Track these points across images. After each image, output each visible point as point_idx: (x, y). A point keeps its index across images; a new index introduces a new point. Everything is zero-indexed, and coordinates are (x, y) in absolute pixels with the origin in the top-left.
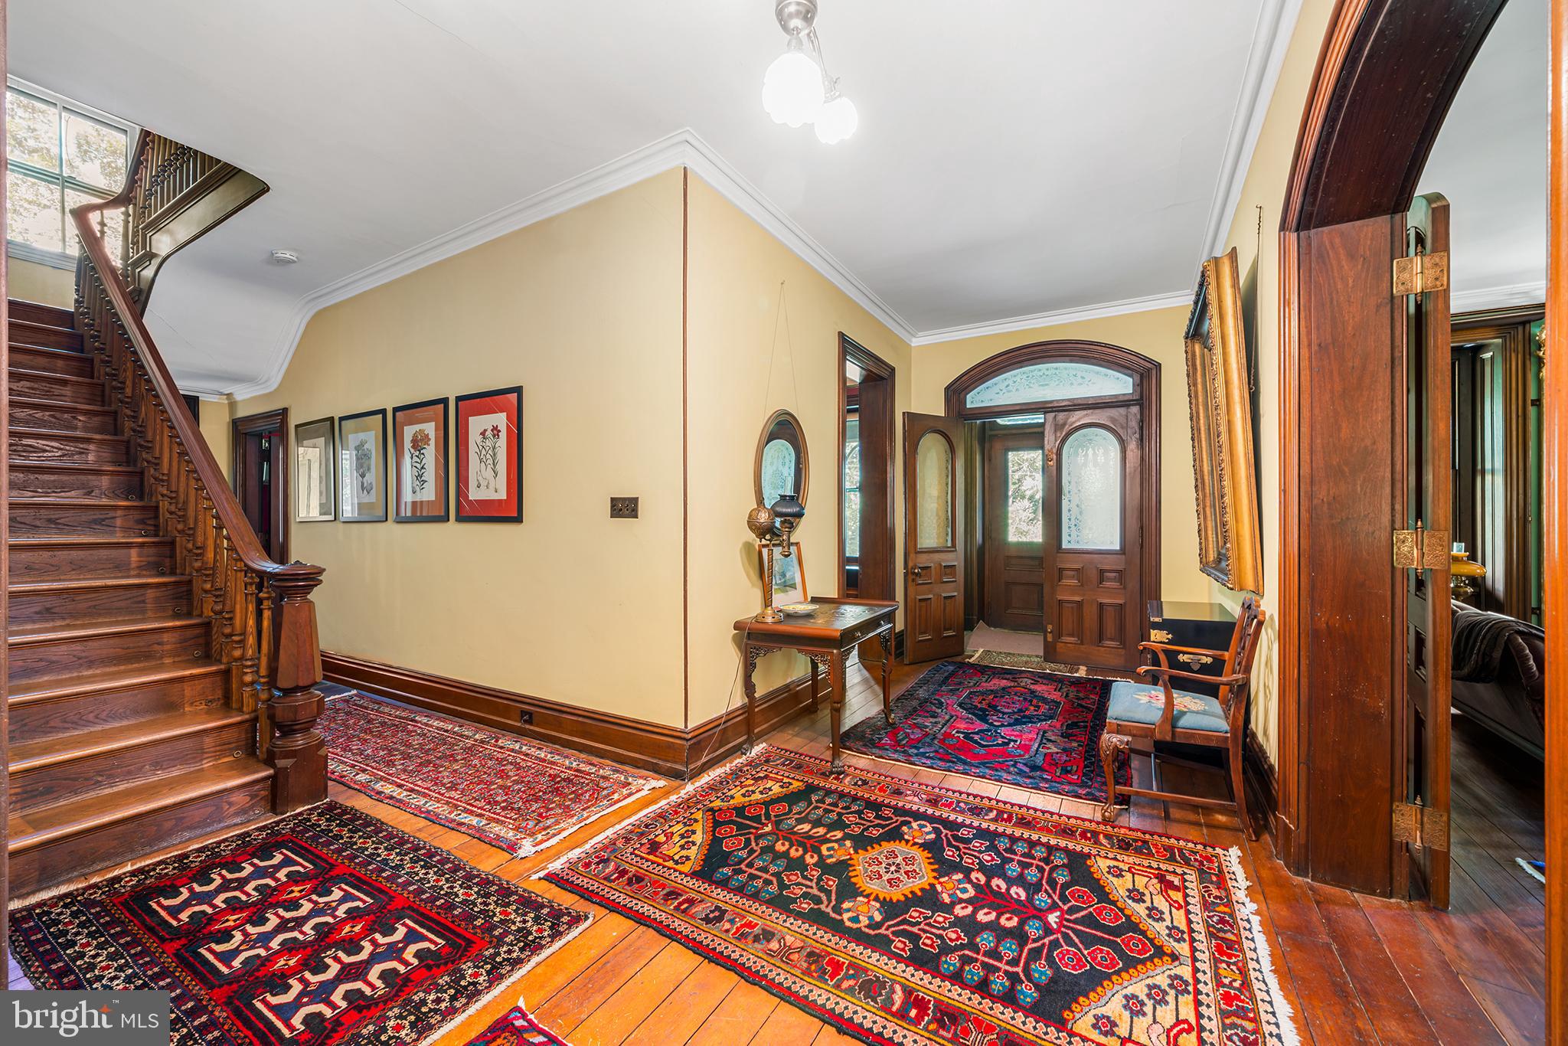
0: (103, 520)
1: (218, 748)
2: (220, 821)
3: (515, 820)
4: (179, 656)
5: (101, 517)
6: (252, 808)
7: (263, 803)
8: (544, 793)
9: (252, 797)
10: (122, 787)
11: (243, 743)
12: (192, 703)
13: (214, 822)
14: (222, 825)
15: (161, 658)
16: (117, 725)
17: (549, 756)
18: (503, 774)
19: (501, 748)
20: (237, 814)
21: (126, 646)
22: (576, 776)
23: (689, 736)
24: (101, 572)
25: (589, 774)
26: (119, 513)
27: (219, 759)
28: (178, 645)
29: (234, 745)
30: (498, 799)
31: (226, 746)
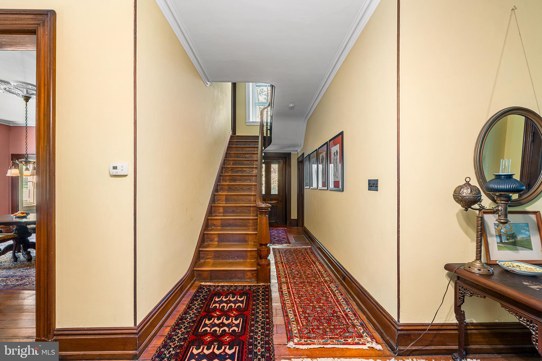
0: (250, 188)
1: (251, 257)
2: (244, 279)
3: (303, 325)
4: (253, 227)
5: (250, 187)
6: (252, 278)
7: (255, 278)
8: (324, 319)
9: (252, 275)
10: (231, 261)
11: (257, 257)
12: (251, 242)
13: (243, 279)
14: (245, 280)
15: (249, 227)
16: (232, 243)
17: (342, 300)
18: (319, 301)
19: (329, 287)
20: (248, 279)
21: (242, 222)
22: (343, 317)
23: (400, 328)
24: (246, 202)
25: (349, 319)
26: (253, 186)
27: (251, 260)
28: (253, 224)
29: (254, 257)
30: (308, 311)
31: (252, 257)
